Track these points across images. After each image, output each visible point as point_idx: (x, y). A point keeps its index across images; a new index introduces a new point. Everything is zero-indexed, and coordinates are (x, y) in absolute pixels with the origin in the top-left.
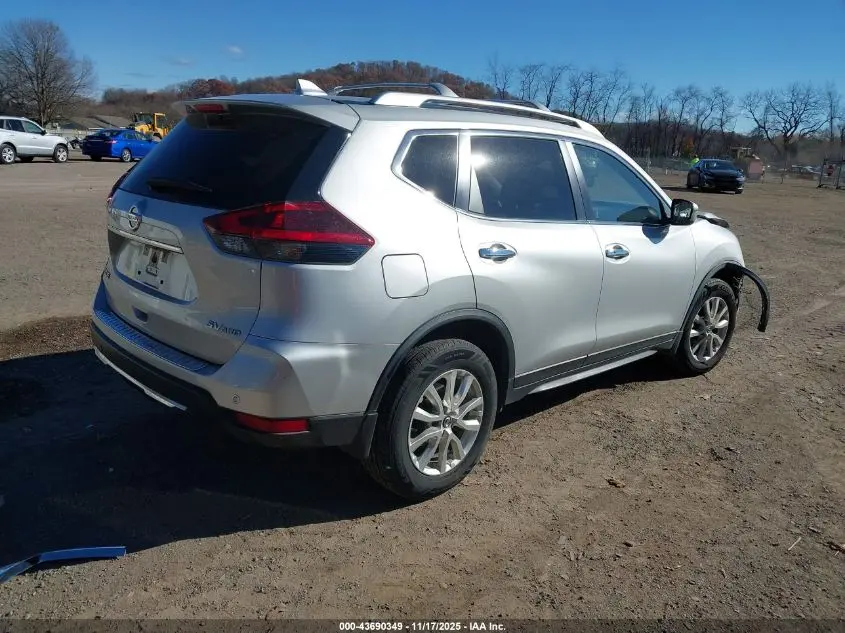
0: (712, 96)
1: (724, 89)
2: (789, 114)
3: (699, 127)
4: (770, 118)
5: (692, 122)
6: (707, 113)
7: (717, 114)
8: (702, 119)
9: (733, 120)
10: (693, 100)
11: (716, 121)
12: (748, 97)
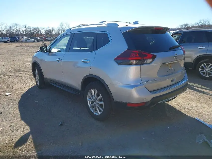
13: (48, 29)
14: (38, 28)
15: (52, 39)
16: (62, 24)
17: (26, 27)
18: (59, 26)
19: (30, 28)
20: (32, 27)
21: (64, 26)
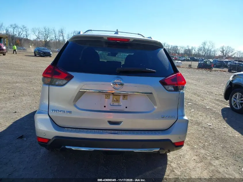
0: (22, 28)
1: (25, 26)
2: (45, 35)
3: (20, 37)
4: (40, 35)
5: (17, 35)
6: (22, 32)
7: (24, 33)
8: (20, 34)
9: (30, 35)
10: (16, 28)
11: (25, 35)
12: (33, 29)
13: (187, 48)
14: (177, 47)
15: (184, 59)
16: (205, 44)
17: (165, 45)
18: (202, 46)
19: (169, 46)
20: (170, 46)
21: (207, 45)
